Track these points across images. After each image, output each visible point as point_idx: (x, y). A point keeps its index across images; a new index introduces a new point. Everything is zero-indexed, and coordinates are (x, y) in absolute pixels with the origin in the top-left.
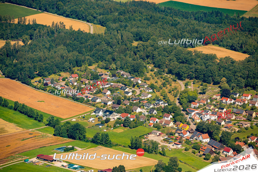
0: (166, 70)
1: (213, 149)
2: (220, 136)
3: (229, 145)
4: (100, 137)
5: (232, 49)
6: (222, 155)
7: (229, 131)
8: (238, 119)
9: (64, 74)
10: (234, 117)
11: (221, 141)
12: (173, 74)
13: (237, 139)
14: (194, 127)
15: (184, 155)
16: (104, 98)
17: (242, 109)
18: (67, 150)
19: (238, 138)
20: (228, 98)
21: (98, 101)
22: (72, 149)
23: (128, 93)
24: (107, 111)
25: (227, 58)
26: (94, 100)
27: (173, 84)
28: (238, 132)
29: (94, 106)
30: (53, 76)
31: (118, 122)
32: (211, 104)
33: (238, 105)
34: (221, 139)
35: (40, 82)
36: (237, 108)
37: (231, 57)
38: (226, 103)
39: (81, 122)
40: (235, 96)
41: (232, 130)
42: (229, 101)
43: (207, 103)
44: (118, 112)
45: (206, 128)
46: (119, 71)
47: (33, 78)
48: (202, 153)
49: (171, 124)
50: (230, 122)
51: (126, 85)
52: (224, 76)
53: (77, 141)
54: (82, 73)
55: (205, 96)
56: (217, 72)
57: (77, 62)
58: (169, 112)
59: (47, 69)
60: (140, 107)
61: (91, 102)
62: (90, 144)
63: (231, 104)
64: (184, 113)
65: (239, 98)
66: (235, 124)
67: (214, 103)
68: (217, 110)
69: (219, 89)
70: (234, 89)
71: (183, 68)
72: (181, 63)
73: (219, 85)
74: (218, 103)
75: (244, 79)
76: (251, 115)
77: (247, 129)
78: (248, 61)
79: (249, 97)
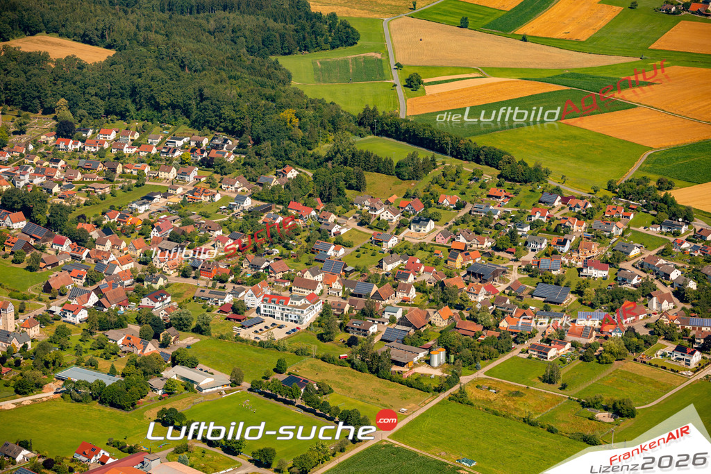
1: (32, 241)
2: (48, 214)
3: (65, 230)
5: (83, 42)
6: (49, 252)
7: (68, 204)
8: (88, 180)
13: (81, 218)
19: (83, 217)
32: (35, 154)
34: (48, 221)
38: (67, 149)
40: (84, 135)
41: (73, 202)
43: (27, 152)
45: (19, 201)
48: (8, 251)
50: (71, 187)
52: (62, 96)
55: (24, 139)
63: (76, 151)
66: (80, 190)
67: (42, 150)
69: (55, 122)
74: (49, 150)
75: (103, 98)
76: (114, 170)
77: (102, 197)
78: (112, 62)
79: (113, 135)
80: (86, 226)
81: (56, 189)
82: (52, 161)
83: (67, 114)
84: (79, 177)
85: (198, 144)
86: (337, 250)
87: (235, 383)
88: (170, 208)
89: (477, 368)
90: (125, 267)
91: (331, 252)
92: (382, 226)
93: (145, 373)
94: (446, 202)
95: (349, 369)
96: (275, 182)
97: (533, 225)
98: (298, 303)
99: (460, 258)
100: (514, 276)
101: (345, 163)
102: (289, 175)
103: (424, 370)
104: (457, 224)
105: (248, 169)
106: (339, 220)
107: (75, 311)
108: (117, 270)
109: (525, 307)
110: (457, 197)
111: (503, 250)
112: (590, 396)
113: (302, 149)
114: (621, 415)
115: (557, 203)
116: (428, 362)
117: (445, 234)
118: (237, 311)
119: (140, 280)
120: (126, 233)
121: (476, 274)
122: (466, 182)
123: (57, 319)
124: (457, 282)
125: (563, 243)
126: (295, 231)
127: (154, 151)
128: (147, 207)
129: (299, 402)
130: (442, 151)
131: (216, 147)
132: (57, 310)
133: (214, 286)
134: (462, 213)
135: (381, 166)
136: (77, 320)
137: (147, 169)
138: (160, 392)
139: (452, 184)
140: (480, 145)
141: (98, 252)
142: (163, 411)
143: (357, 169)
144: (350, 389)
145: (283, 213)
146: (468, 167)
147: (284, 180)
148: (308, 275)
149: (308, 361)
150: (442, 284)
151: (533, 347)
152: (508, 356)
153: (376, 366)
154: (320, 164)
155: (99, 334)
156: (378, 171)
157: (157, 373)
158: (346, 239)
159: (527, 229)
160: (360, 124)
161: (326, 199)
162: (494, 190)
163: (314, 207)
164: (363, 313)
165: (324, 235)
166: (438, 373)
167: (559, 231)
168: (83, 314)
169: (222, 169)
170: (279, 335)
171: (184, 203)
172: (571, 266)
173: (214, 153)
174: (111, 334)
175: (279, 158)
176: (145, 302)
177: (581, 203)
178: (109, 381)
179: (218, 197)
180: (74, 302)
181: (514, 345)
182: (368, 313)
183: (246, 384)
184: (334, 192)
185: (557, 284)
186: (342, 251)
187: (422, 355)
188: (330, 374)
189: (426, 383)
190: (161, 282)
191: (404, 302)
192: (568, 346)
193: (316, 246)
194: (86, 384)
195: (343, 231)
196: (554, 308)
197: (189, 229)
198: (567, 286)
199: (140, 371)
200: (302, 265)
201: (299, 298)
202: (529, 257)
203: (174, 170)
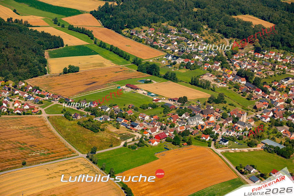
0: (217, 30)
1: (248, 89)
2: (253, 80)
3: (259, 87)
4: (170, 74)
5: (262, 19)
6: (254, 94)
7: (260, 77)
8: (266, 69)
9: (145, 28)
10: (263, 67)
11: (254, 84)
12: (221, 33)
13: (265, 83)
14: (236, 73)
15: (228, 92)
16: (173, 47)
17: (269, 62)
18: (146, 82)
20: (260, 53)
21: (168, 48)
22: (150, 82)
23: (189, 44)
24: (174, 56)
25: (260, 26)
26: (165, 48)
27: (221, 41)
28: (265, 78)
29: (165, 52)
30: (137, 28)
31: (182, 64)
32: (247, 57)
33: (266, 59)
34: (254, 82)
35: (128, 32)
36: (265, 61)
37: (262, 25)
38: (258, 57)
39: (156, 62)
40: (264, 53)
41: (261, 77)
42: (260, 56)
43: (245, 56)
44: (182, 58)
45: (244, 74)
46: (183, 28)
47: (123, 29)
48: (240, 91)
49: (220, 69)
50: (260, 71)
51: (188, 39)
53: (153, 77)
54: (158, 28)
55: (243, 51)
56: (252, 35)
57: (154, 20)
58: (218, 60)
59: (133, 23)
60: (198, 55)
61: (163, 49)
62: (162, 79)
63: (261, 58)
64: (229, 62)
65: (266, 54)
66: (263, 72)
67: (250, 56)
68: (251, 61)
69: (253, 47)
70: (264, 48)
71: (229, 30)
72: (227, 26)
73: (253, 44)
74: (252, 56)
76: (275, 67)
77: (271, 76)
79: (274, 54)
80: (267, 86)
81: (255, 71)
82: (253, 60)
83: (258, 45)
90: (281, 103)
108: (278, 104)
119: (286, 109)
120: (280, 91)
123: (260, 119)
127: (288, 62)
128: (287, 82)
137: (286, 68)
141: (272, 96)
168: (268, 119)
174: (278, 128)
176: (289, 118)
178: (281, 147)
180: (265, 114)
194: (273, 147)
199: (291, 144)
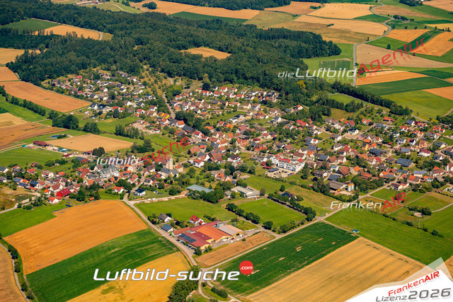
1: (186, 133)
2: (194, 122)
3: (200, 129)
5: (219, 50)
6: (192, 137)
8: (213, 108)
9: (70, 76)
12: (165, 72)
14: (173, 116)
16: (102, 95)
17: (218, 99)
18: (60, 137)
19: (209, 123)
20: (208, 91)
22: (65, 136)
23: (122, 89)
24: (101, 105)
26: (92, 96)
27: (164, 81)
28: (210, 118)
29: (91, 101)
31: (109, 114)
32: (192, 97)
33: (215, 97)
35: (49, 83)
37: (215, 56)
38: (206, 95)
39: (77, 115)
40: (214, 89)
41: (205, 117)
43: (189, 96)
44: (111, 106)
46: (119, 71)
47: (43, 80)
48: (176, 137)
49: (155, 114)
50: (205, 111)
51: (122, 83)
52: (206, 73)
56: (201, 69)
60: (131, 101)
61: (89, 98)
63: (209, 96)
64: (168, 105)
65: (217, 90)
66: (209, 112)
67: (196, 95)
68: (196, 101)
69: (202, 84)
70: (214, 84)
73: (202, 81)
74: (199, 95)
75: (223, 74)
76: (225, 105)
77: (218, 116)
78: (229, 59)
79: (226, 90)
80: (209, 127)
81: (199, 112)
82: (199, 100)
83: (207, 80)
84: (210, 107)
85: (262, 94)
86: (315, 141)
87: (262, 195)
88: (246, 121)
89: (367, 193)
90: (223, 145)
91: (312, 142)
92: (336, 131)
93: (224, 189)
94: (365, 122)
95: (312, 191)
96: (292, 111)
97: (401, 133)
98: (294, 163)
99: (367, 146)
100: (390, 154)
101: (324, 104)
102: (299, 109)
103: (344, 192)
104: (368, 132)
105: (282, 106)
106: (318, 128)
107: (199, 163)
108: (220, 146)
109: (392, 168)
110: (370, 120)
111: (387, 143)
112: (413, 206)
113: (306, 98)
114: (425, 214)
115: (413, 124)
116: (347, 189)
117: (362, 136)
118: (268, 165)
119: (229, 151)
120: (226, 131)
121: (373, 153)
122: (375, 114)
123: (192, 165)
124: (365, 156)
125: (413, 141)
126: (298, 133)
127: (243, 97)
128: (236, 120)
129: (288, 203)
130: (367, 100)
131: (269, 96)
132: (192, 161)
133: (260, 154)
134: (371, 127)
135: (338, 106)
136: (199, 166)
137: (239, 104)
138: (229, 197)
139: (369, 115)
140: (383, 98)
141: (213, 138)
142: (229, 204)
143: (328, 107)
144: (311, 199)
145: (294, 125)
146: (377, 108)
147: (296, 111)
148: (300, 151)
149: (295, 187)
150: (357, 157)
151: (392, 184)
152: (381, 188)
153: (323, 190)
154: (313, 104)
155: (208, 172)
156: (337, 108)
157: (229, 189)
158: (319, 136)
159: (398, 135)
160: (333, 88)
161: (313, 119)
162: (386, 118)
163: (308, 123)
164: (322, 168)
165: (310, 135)
166: (349, 194)
167: (411, 136)
168: (202, 164)
169: (271, 105)
170: (284, 175)
171: (252, 119)
172: (415, 151)
173: (268, 98)
174: (213, 172)
175: (295, 101)
176: (229, 160)
177: (423, 125)
178: (207, 191)
179: (267, 117)
180: (199, 159)
181: (384, 183)
182: (324, 168)
183: (266, 195)
184: (317, 117)
185: (408, 158)
186: (317, 141)
187: (344, 186)
188: (304, 193)
189: (344, 198)
190: (237, 152)
191: (340, 164)
192: (408, 184)
193: (306, 139)
194: (198, 192)
195: (319, 133)
196: (405, 169)
197: (253, 130)
198: (412, 159)
199: (221, 188)
200: (299, 147)
201: (295, 161)
202: (397, 147)
203: (250, 105)
